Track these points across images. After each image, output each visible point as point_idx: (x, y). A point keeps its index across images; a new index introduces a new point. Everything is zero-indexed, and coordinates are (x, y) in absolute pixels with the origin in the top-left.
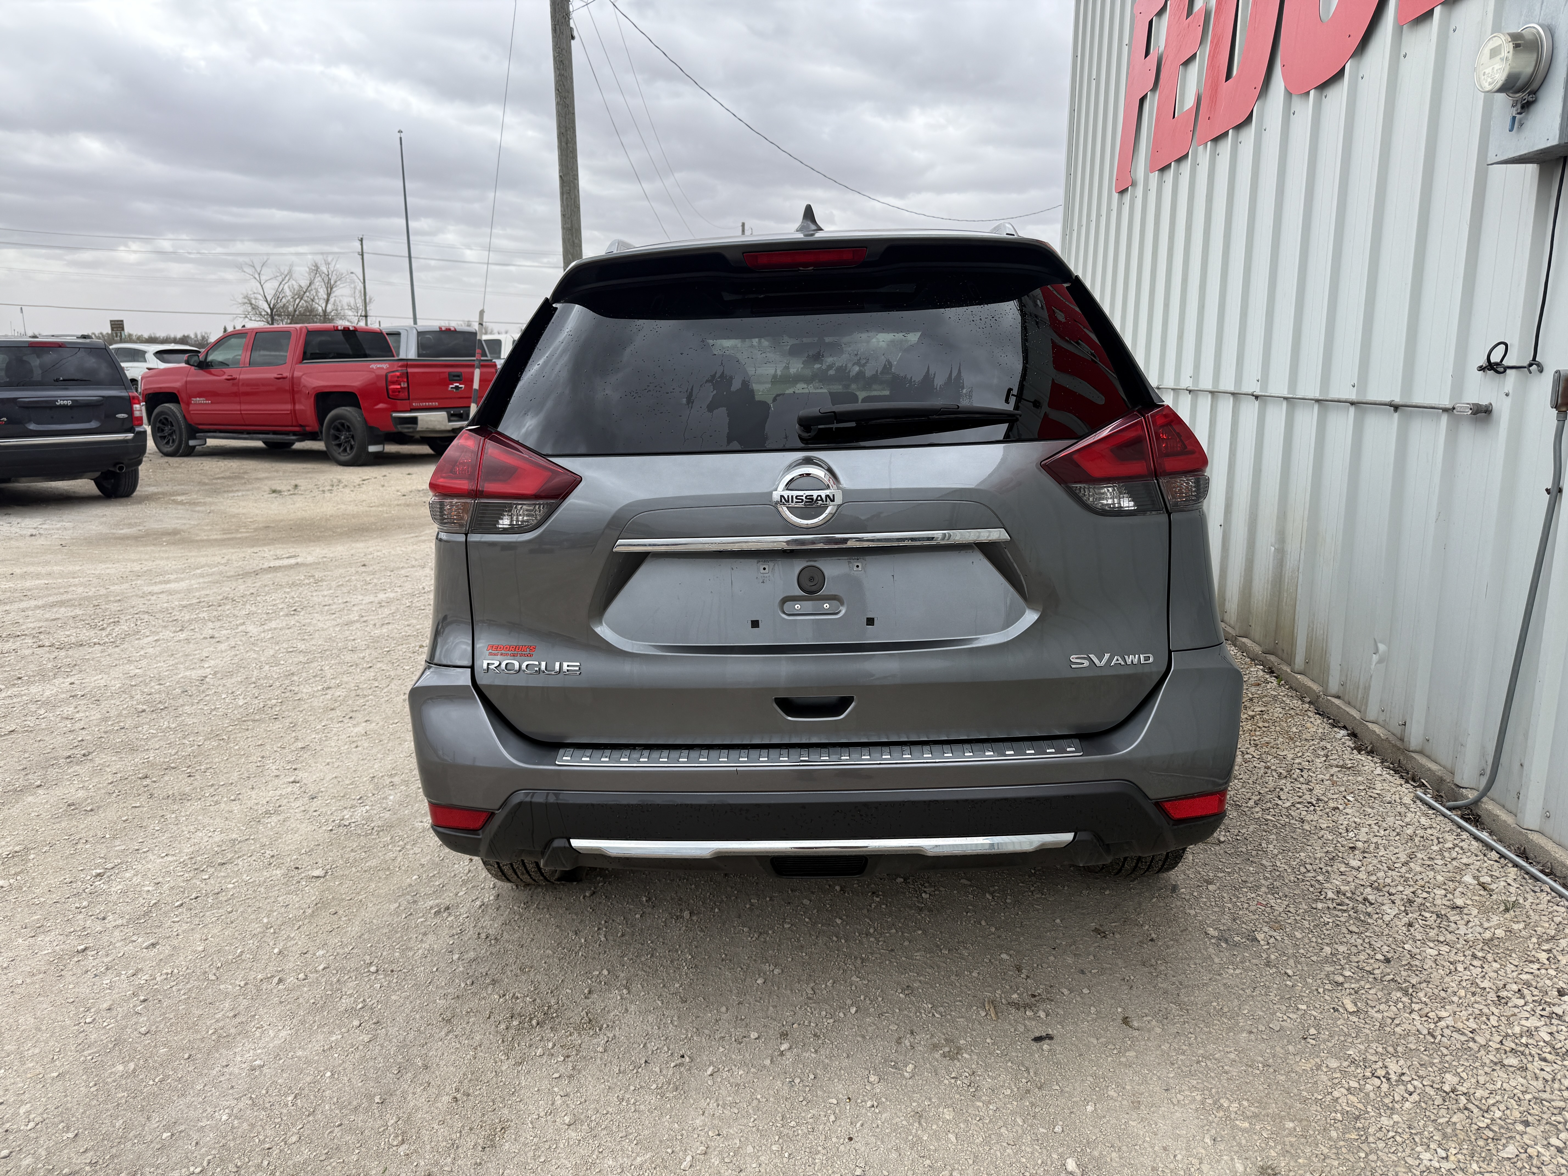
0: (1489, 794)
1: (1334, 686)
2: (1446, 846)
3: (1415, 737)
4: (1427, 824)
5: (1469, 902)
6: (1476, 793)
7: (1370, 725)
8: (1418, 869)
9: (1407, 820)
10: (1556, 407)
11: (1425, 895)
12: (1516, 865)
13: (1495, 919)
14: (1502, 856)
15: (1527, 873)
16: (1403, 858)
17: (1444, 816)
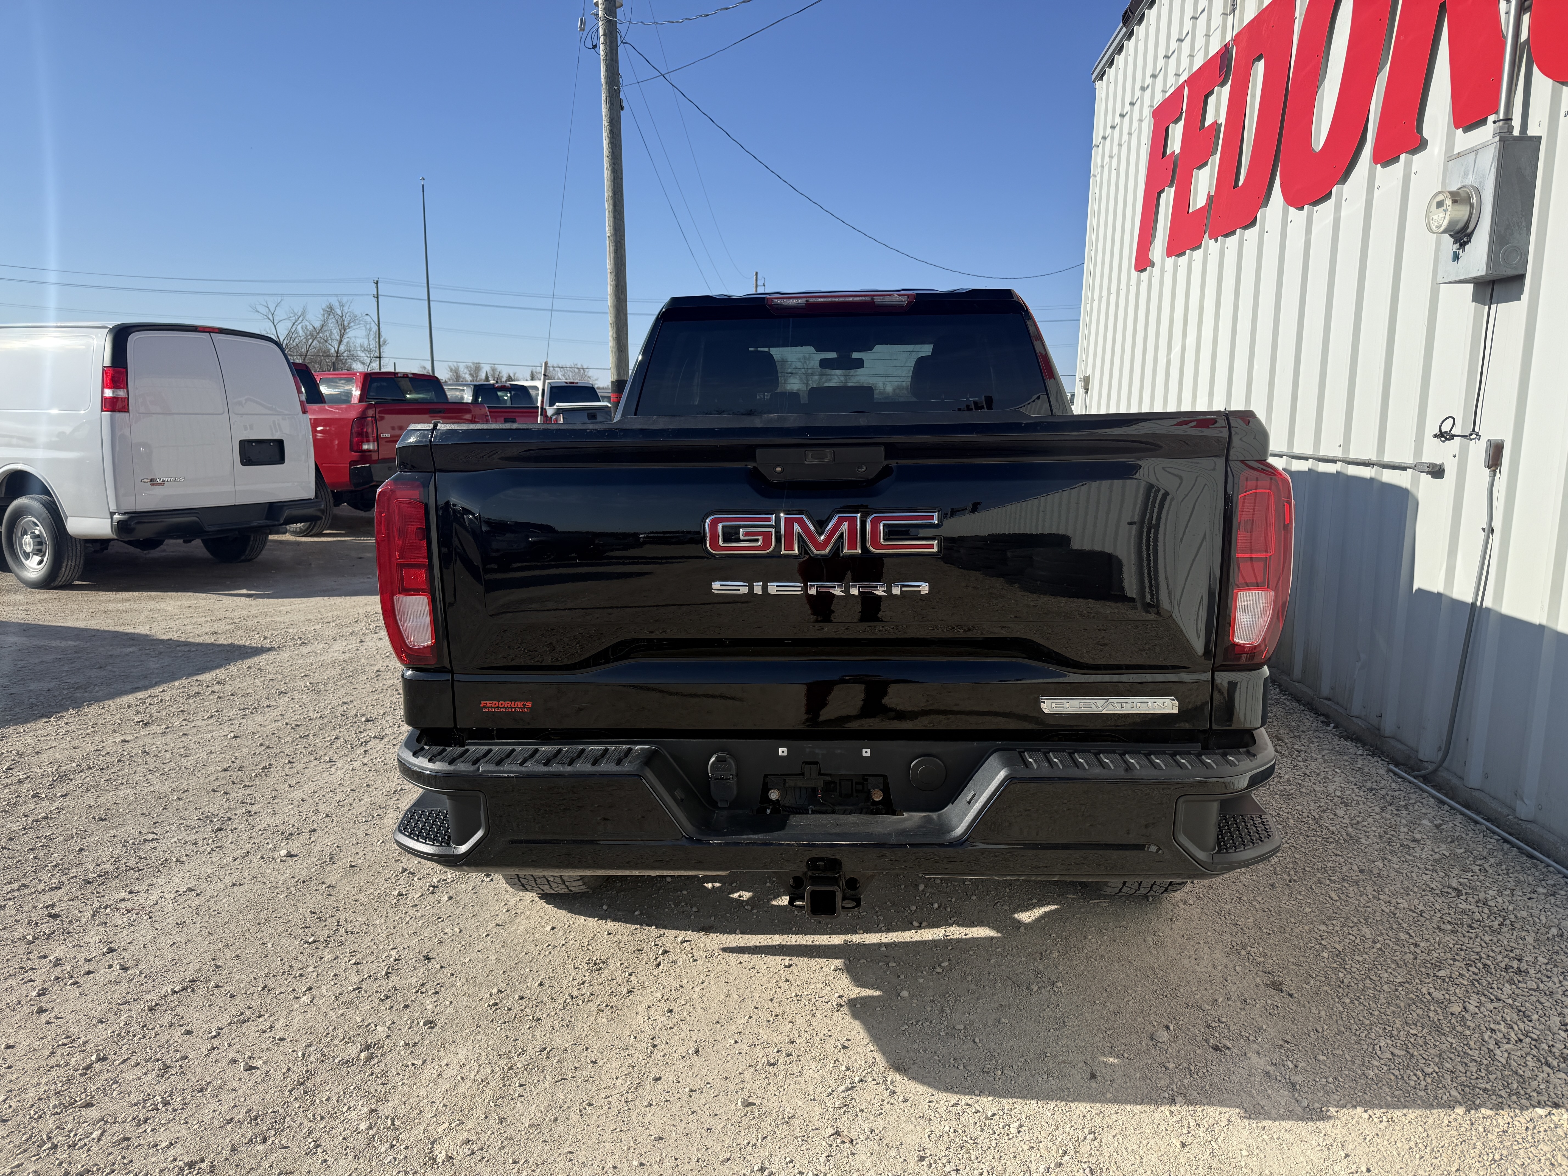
0: (1444, 765)
1: (1325, 691)
2: (1411, 802)
3: (1389, 726)
4: (1396, 789)
5: (1425, 837)
6: (1434, 766)
7: (1354, 719)
8: (1388, 816)
9: (1382, 785)
10: (1489, 467)
11: (1393, 833)
12: (1462, 814)
13: (1443, 846)
14: (1452, 808)
15: (1471, 819)
16: (1377, 809)
17: (1410, 782)
